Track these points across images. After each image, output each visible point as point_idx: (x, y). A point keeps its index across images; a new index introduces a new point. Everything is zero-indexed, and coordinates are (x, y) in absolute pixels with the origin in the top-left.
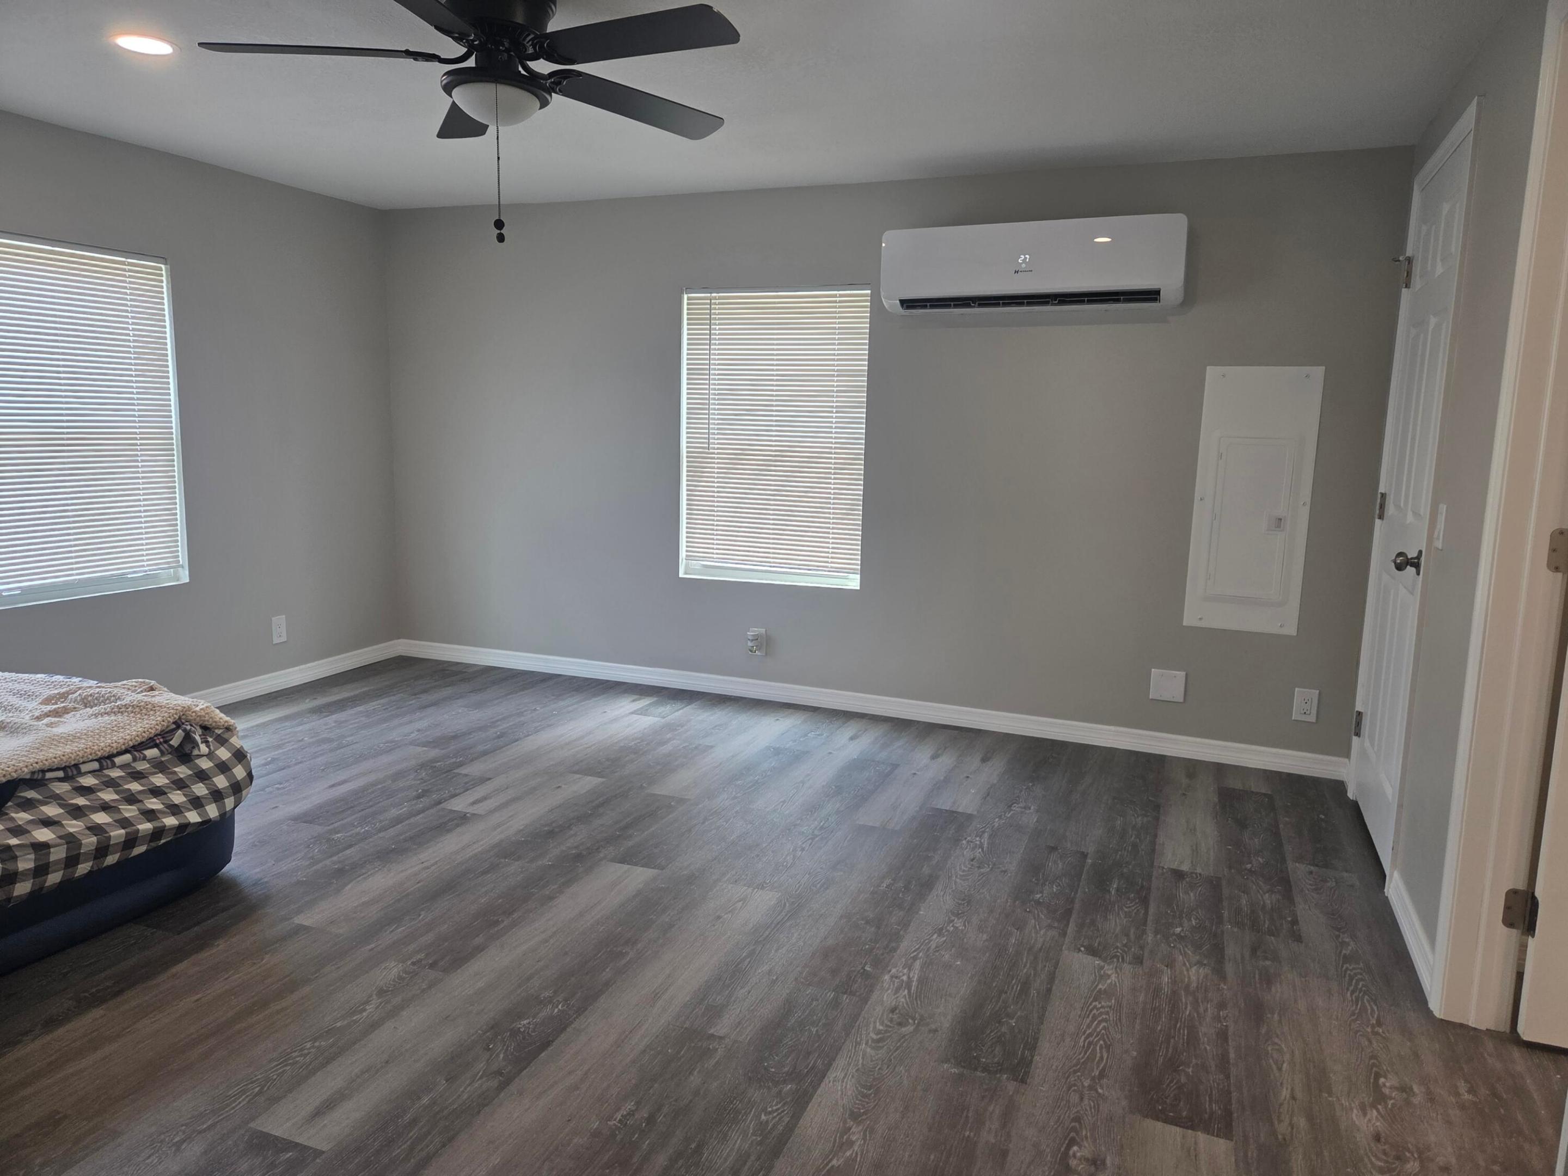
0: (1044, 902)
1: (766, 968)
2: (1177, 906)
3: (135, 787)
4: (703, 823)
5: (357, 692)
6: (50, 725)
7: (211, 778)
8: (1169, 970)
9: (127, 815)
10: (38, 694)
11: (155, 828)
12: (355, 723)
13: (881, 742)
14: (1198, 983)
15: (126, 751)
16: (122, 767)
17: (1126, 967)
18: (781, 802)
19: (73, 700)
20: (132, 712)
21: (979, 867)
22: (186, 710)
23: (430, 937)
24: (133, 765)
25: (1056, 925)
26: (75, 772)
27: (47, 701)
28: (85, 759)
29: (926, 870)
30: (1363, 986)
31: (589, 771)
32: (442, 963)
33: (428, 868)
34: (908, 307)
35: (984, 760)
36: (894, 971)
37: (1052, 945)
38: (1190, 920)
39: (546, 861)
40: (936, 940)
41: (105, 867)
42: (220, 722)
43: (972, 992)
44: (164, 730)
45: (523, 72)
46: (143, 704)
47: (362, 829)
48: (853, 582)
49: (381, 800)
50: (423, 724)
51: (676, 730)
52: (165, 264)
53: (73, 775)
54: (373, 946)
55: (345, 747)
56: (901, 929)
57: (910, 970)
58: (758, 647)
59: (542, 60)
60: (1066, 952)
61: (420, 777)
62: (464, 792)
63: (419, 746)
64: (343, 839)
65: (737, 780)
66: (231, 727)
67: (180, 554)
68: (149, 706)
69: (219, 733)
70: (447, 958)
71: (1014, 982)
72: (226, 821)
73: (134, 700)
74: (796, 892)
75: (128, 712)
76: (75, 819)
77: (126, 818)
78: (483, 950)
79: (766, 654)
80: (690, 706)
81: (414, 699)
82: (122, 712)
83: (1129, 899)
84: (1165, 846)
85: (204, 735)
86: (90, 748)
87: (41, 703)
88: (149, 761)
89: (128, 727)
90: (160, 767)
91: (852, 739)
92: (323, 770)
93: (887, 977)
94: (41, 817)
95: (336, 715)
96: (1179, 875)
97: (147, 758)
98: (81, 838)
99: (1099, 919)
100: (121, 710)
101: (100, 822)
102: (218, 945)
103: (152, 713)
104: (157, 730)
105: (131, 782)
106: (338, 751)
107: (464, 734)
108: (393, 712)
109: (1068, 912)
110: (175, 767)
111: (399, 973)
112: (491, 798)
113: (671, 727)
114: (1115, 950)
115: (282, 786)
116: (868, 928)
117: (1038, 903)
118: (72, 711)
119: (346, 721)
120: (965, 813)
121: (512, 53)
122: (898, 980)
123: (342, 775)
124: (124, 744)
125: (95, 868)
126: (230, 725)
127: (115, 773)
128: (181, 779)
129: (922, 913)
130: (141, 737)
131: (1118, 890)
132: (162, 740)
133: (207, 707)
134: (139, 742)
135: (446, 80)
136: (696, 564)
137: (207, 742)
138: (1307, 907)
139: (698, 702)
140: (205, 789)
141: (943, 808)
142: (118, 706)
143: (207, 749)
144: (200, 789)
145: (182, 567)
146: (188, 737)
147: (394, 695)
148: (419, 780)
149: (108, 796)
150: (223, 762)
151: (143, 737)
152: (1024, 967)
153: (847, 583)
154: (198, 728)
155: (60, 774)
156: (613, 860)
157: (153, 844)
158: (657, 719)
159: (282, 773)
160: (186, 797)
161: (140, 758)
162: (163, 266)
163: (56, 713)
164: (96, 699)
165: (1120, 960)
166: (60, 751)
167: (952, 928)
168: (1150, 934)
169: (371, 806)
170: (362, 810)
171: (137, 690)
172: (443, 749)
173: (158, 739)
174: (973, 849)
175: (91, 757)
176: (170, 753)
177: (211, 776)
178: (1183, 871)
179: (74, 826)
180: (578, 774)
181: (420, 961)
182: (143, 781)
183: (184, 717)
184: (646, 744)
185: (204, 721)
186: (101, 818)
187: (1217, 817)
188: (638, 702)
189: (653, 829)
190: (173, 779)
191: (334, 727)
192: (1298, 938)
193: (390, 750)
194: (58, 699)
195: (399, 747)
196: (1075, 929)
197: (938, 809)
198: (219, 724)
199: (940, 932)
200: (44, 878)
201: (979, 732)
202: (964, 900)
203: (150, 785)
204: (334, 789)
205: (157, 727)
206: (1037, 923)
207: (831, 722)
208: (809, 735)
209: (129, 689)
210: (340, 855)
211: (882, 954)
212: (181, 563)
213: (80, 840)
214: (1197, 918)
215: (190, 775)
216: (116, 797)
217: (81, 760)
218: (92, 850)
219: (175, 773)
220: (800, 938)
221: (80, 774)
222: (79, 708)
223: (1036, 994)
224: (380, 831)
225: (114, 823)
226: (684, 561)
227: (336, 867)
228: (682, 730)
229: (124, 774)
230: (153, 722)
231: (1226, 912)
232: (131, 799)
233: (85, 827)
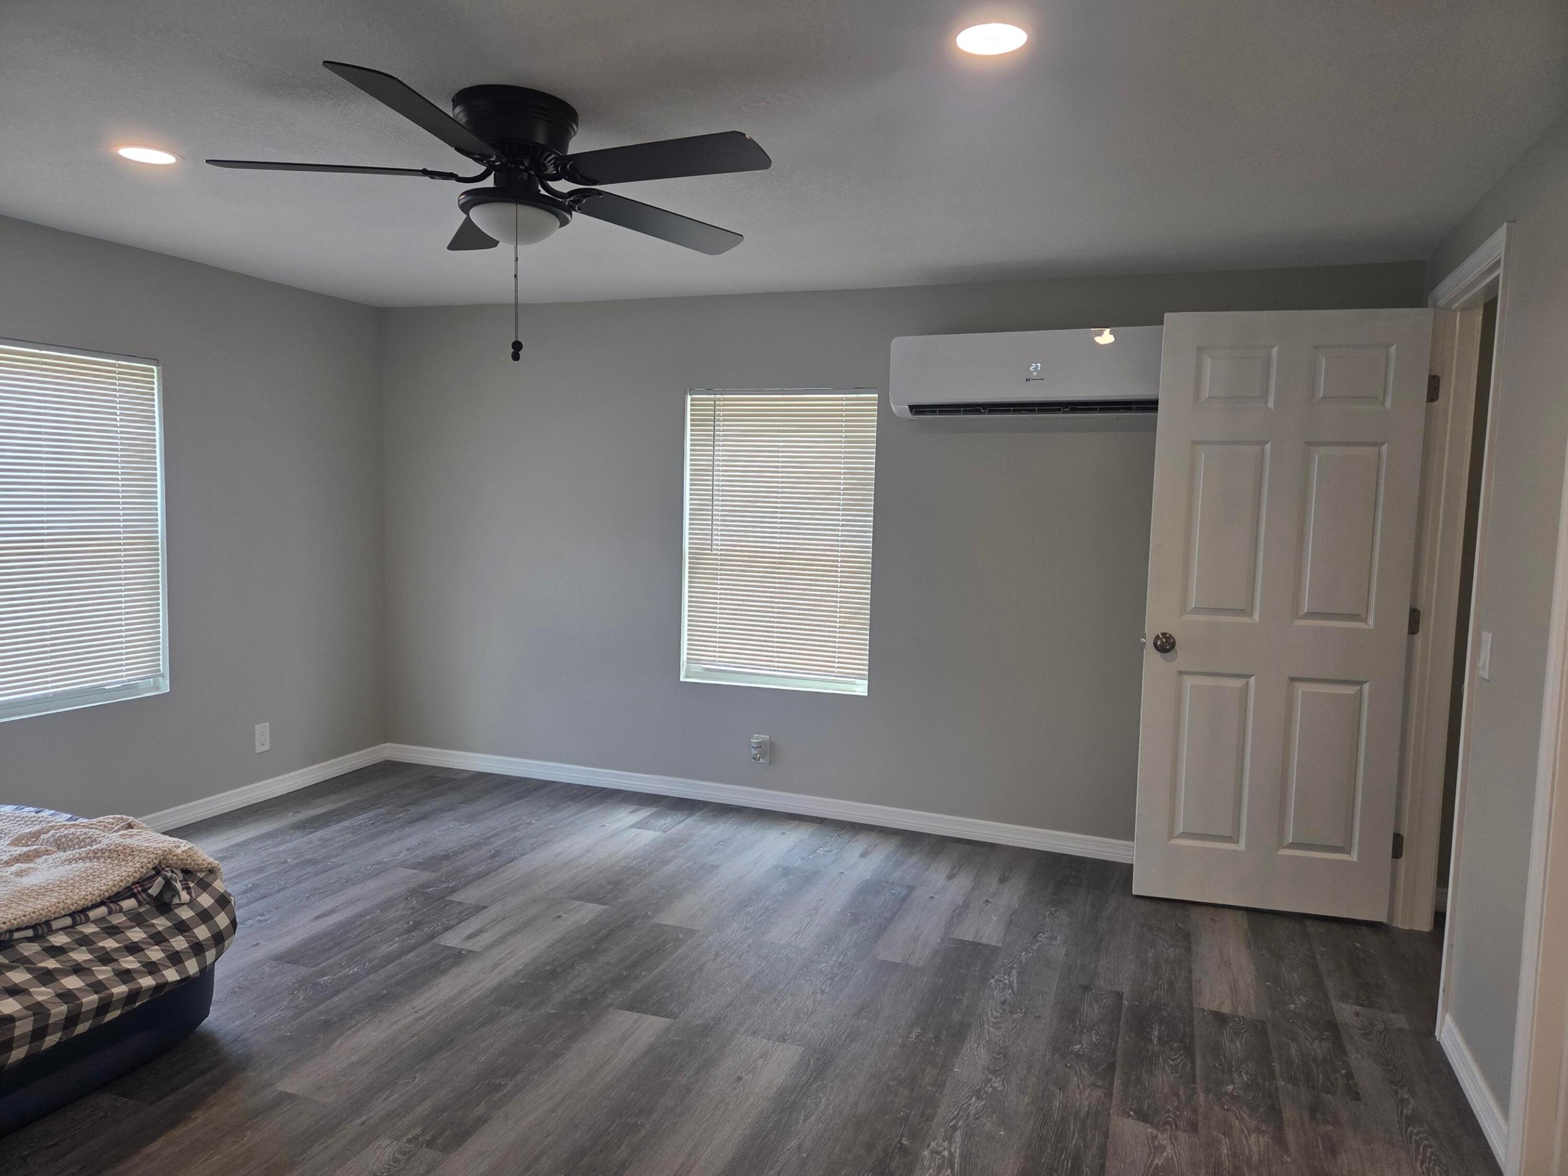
0: (1083, 1054)
1: (794, 1143)
2: (1225, 1057)
3: (110, 944)
4: (715, 959)
5: (341, 804)
6: (19, 874)
7: (191, 929)
8: (1227, 1139)
9: (101, 977)
10: (7, 831)
11: (130, 991)
12: (340, 841)
13: (893, 860)
14: (1260, 1156)
15: (102, 903)
16: (96, 922)
17: (1182, 1136)
18: (795, 933)
19: (46, 841)
20: (109, 857)
21: (1011, 1012)
22: (167, 853)
23: (425, 1108)
24: (108, 918)
25: (1100, 1083)
26: (46, 930)
27: (17, 842)
28: (57, 915)
29: (956, 1017)
30: (1432, 1154)
31: (590, 897)
32: (440, 1140)
33: (422, 1018)
34: (917, 413)
35: (1003, 880)
36: (933, 1144)
37: (1100, 1108)
38: (1240, 1075)
39: (548, 1009)
40: (976, 1105)
41: (75, 1036)
42: (203, 865)
43: (1020, 1170)
44: (142, 878)
45: (543, 192)
46: (120, 848)
47: (350, 970)
48: (861, 688)
49: (370, 934)
50: (413, 841)
51: (678, 846)
52: (157, 366)
53: (43, 933)
54: (364, 1118)
55: (331, 869)
56: (937, 1091)
57: (950, 1143)
58: (763, 755)
59: (563, 180)
60: (1115, 1117)
61: (410, 906)
62: (458, 924)
63: (409, 868)
64: (331, 983)
65: (746, 906)
66: (215, 869)
67: (161, 662)
68: (128, 851)
69: (201, 876)
70: (446, 1134)
71: (1063, 1156)
72: (206, 974)
73: (112, 844)
74: (820, 1045)
75: (104, 857)
76: (44, 985)
77: (100, 980)
78: (485, 1121)
79: (770, 763)
80: (691, 818)
81: (402, 811)
82: (98, 858)
83: (1172, 1049)
84: (1202, 983)
85: (186, 880)
86: (63, 902)
87: (10, 844)
88: (125, 914)
89: (104, 875)
90: (137, 919)
91: (863, 855)
92: (308, 898)
93: (926, 1153)
94: (6, 985)
95: (321, 831)
96: (1221, 1018)
97: (124, 910)
98: (49, 1008)
99: (1144, 1075)
100: (96, 855)
101: (71, 987)
102: (196, 1118)
103: (130, 858)
104: (135, 877)
105: (106, 938)
106: (324, 875)
107: (456, 853)
108: (381, 828)
109: (1112, 1066)
110: (153, 919)
111: (394, 1153)
112: (486, 931)
113: (674, 843)
114: (1167, 1115)
115: (263, 918)
116: (901, 1089)
117: (1077, 1055)
118: (44, 855)
119: (331, 839)
120: (990, 945)
121: (532, 172)
122: (938, 1157)
123: (328, 904)
124: (99, 896)
125: (65, 1039)
126: (213, 867)
127: (89, 929)
128: (159, 932)
129: (956, 1070)
130: (118, 886)
131: (1160, 1039)
132: (140, 889)
133: (189, 849)
134: (116, 892)
135: (463, 199)
136: (698, 668)
137: (187, 889)
138: (1360, 1057)
139: (700, 813)
140: (185, 942)
141: (966, 938)
142: (94, 850)
143: (189, 897)
144: (179, 943)
145: (163, 676)
146: (168, 885)
147: (381, 808)
148: (410, 909)
149: (81, 956)
150: (206, 910)
151: (120, 886)
152: (1072, 1138)
153: (856, 690)
154: (179, 872)
155: (30, 933)
156: (621, 1007)
157: (128, 1008)
158: (658, 833)
159: (264, 902)
160: (164, 953)
161: (116, 910)
162: (155, 368)
163: (27, 858)
164: (70, 840)
165: (1174, 1127)
166: (31, 907)
167: (991, 1089)
168: (1201, 1094)
169: (360, 942)
170: (350, 947)
171: (113, 828)
172: (434, 872)
173: (136, 887)
174: (1003, 990)
175: (63, 913)
176: (148, 903)
177: (191, 927)
178: (1224, 1014)
179: (42, 994)
180: (578, 900)
181: (416, 1138)
182: (119, 937)
183: (164, 861)
184: (649, 864)
185: (186, 864)
186: (72, 983)
187: (1250, 948)
188: (638, 813)
189: (662, 967)
190: (151, 933)
191: (318, 845)
192: (1357, 1097)
193: (377, 874)
194: (29, 839)
195: (388, 869)
196: (1121, 1088)
197: (961, 940)
198: (202, 866)
199: (978, 1094)
200: (8, 1054)
201: (992, 847)
202: (999, 1053)
203: (128, 940)
204: (321, 920)
205: (135, 874)
206: (1080, 1081)
207: (839, 836)
208: (818, 851)
209: (105, 826)
210: (327, 1003)
211: (919, 1123)
212: (162, 672)
213: (49, 1010)
214: (1247, 1073)
215: (169, 927)
216: (88, 956)
217: (53, 916)
218: (62, 1020)
219: (153, 925)
220: (829, 1104)
221: (52, 931)
222: (51, 850)
223: (1089, 1172)
224: (369, 972)
225: (87, 988)
226: (685, 663)
227: (323, 1018)
228: (684, 846)
229: (98, 929)
230: (131, 869)
231: (1277, 1065)
232: (106, 958)
233: (54, 994)
